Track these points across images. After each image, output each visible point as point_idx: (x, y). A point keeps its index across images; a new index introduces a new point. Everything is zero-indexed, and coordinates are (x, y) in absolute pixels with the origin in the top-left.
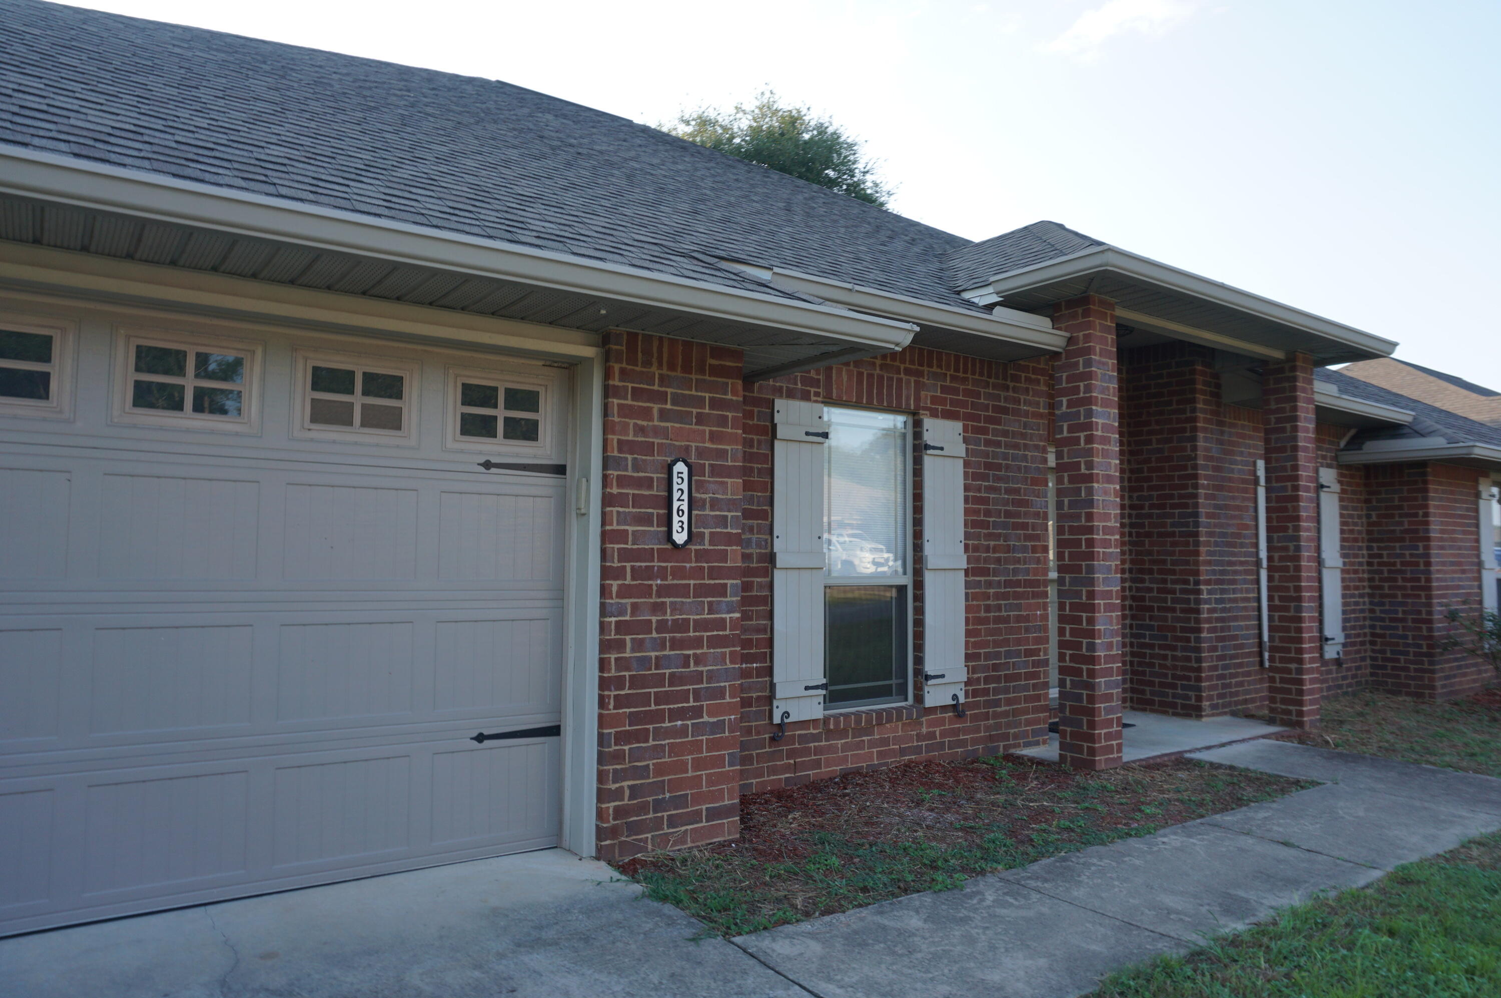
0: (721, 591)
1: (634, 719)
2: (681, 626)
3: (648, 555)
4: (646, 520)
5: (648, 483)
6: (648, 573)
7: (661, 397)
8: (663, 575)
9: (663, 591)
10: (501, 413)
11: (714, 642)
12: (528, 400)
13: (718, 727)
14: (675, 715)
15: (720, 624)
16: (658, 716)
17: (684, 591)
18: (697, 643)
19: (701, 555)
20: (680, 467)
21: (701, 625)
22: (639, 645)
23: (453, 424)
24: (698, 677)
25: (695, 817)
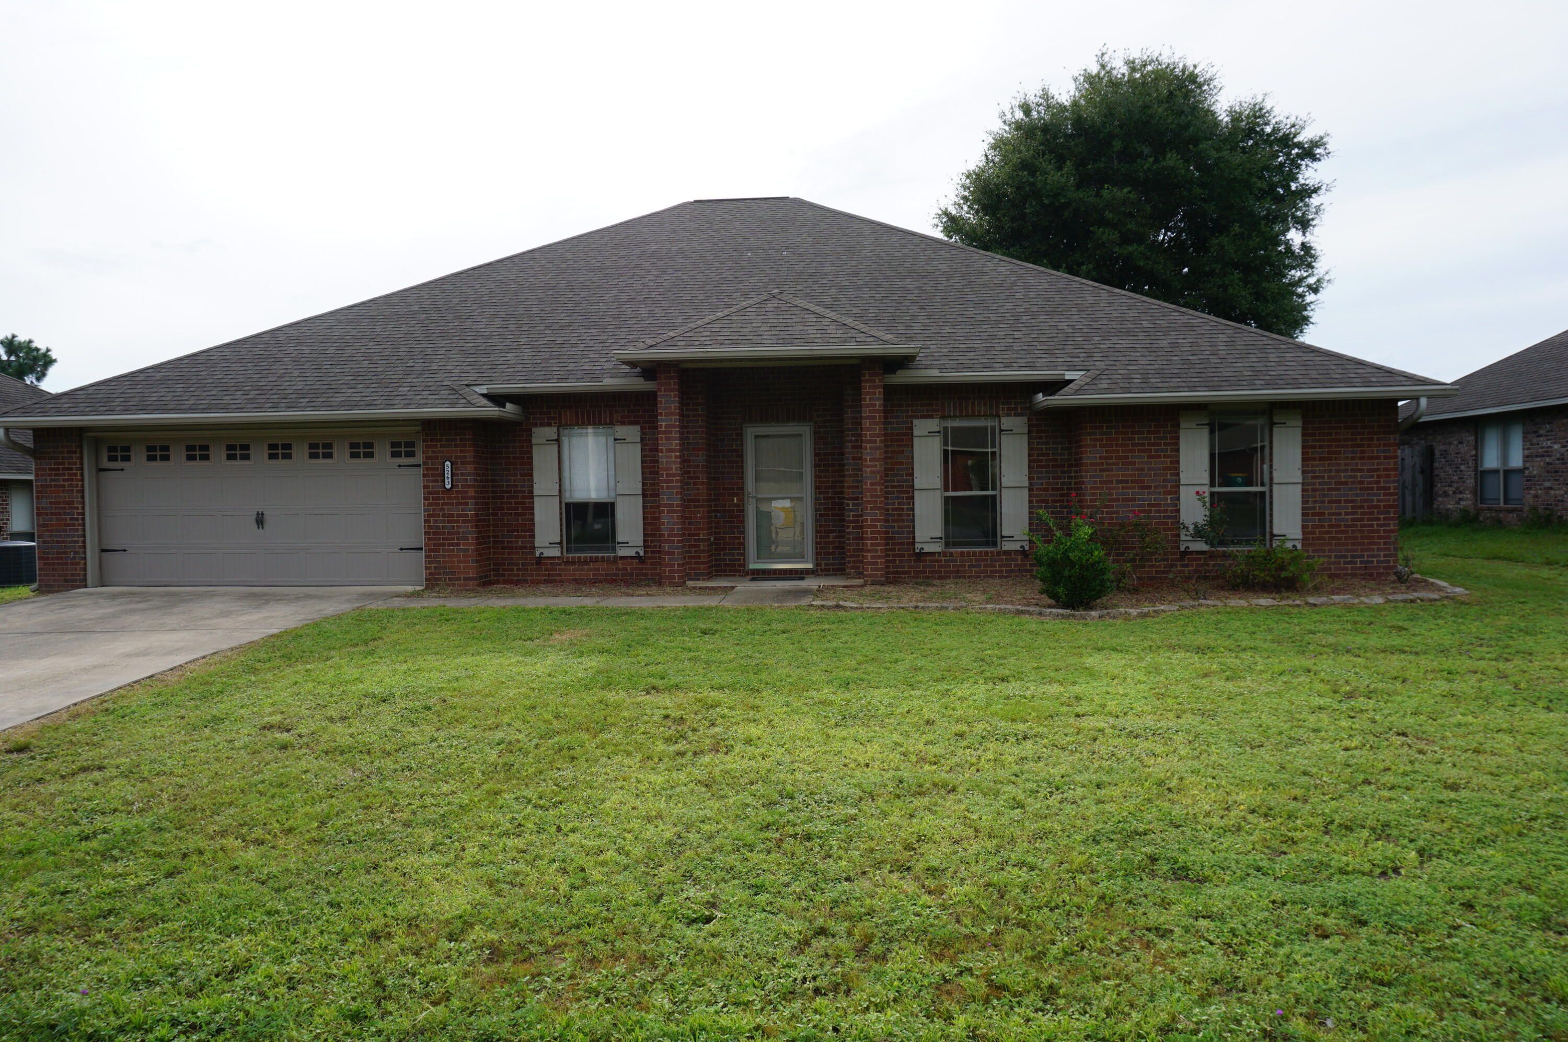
0: (467, 504)
1: (435, 545)
2: (452, 515)
3: (438, 492)
4: (437, 481)
5: (437, 469)
6: (438, 498)
7: (441, 440)
8: (443, 498)
9: (443, 504)
10: (403, 449)
11: (464, 521)
12: (412, 444)
13: (467, 550)
14: (449, 545)
15: (467, 515)
16: (443, 545)
17: (452, 504)
18: (458, 521)
19: (457, 492)
20: (448, 463)
21: (458, 516)
22: (435, 522)
23: (388, 455)
24: (459, 533)
25: (459, 579)
